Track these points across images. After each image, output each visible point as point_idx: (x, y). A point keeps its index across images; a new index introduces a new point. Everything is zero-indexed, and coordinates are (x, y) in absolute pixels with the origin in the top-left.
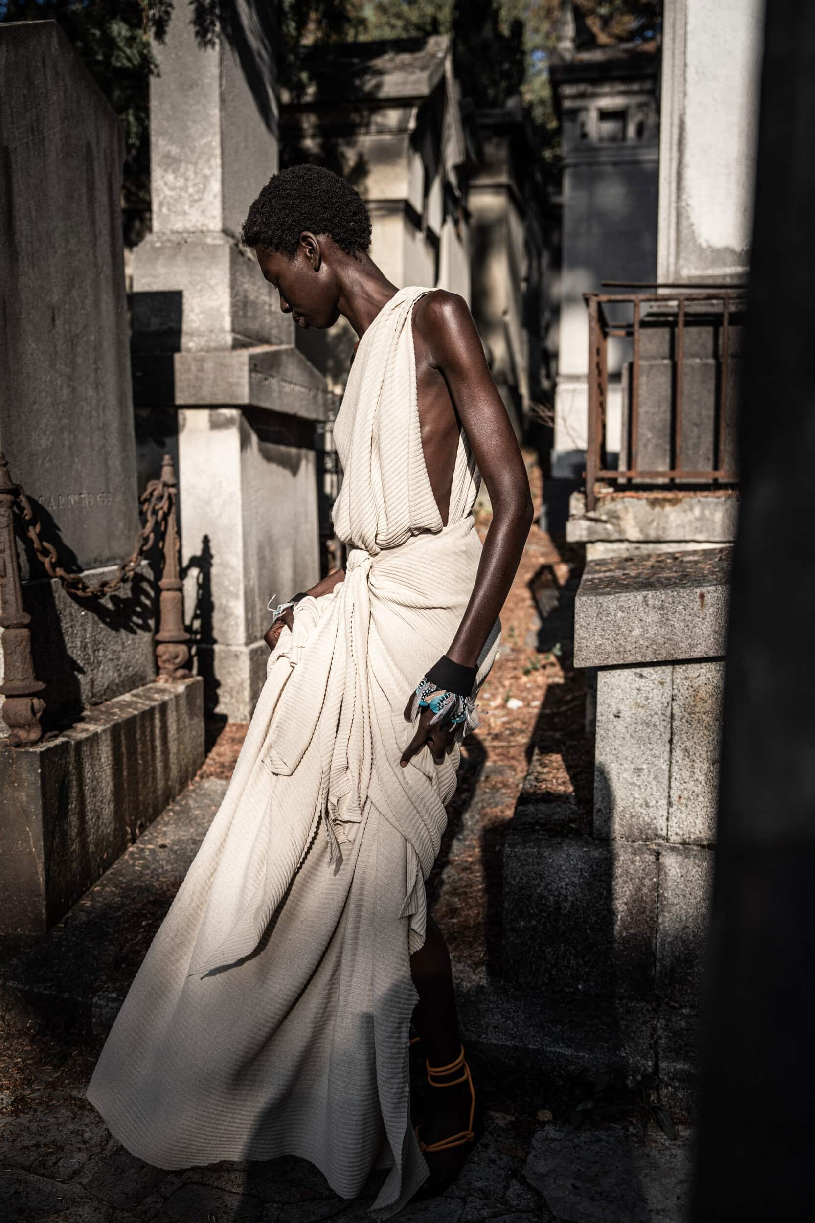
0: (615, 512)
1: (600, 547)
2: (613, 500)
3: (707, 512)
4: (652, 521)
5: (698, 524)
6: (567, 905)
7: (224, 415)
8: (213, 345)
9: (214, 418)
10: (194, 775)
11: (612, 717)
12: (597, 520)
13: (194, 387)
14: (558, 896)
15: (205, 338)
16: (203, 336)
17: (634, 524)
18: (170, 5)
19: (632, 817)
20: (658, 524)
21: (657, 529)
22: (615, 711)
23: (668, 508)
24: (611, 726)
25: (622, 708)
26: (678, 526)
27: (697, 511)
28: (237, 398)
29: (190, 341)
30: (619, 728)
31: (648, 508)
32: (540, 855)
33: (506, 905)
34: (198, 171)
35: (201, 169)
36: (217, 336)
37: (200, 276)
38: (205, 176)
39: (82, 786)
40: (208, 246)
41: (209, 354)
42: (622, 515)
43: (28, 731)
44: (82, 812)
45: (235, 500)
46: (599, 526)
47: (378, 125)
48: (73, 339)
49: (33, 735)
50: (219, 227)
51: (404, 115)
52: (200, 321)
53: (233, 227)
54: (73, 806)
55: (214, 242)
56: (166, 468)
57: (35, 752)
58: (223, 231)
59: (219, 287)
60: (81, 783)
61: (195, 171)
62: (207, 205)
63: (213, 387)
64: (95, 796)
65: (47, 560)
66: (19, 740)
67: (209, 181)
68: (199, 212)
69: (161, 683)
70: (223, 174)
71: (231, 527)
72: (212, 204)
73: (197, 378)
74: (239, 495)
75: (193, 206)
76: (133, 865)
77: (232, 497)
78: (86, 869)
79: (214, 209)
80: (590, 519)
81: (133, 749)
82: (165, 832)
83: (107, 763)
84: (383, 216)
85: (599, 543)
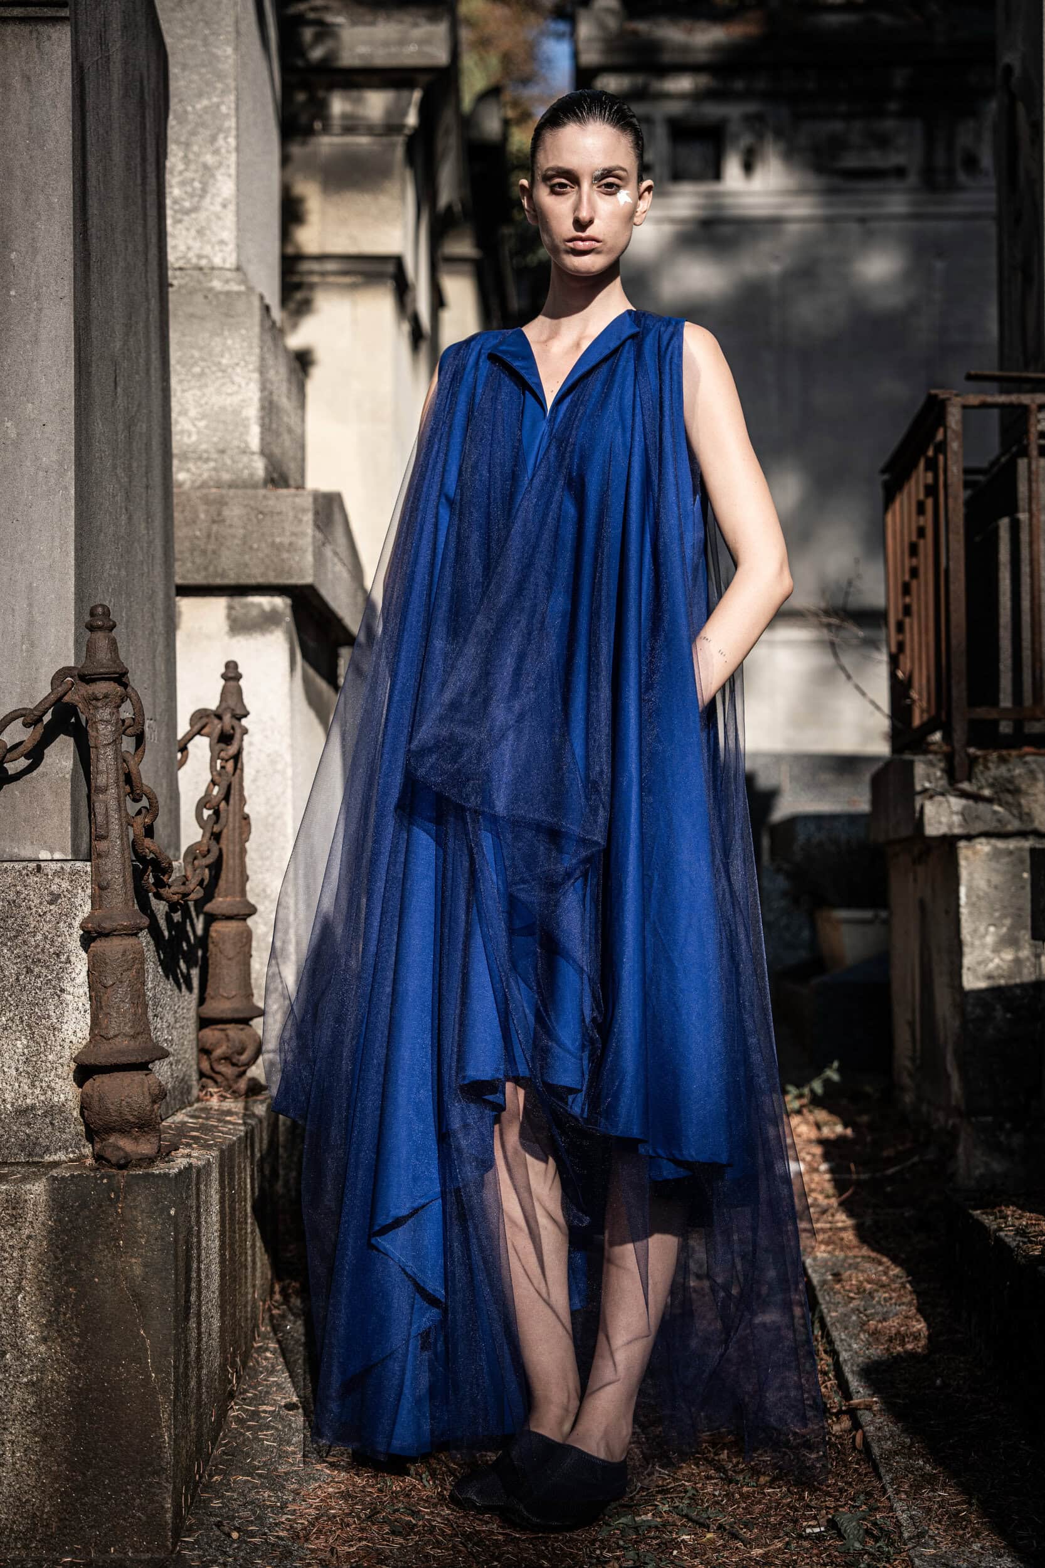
0: (1011, 780)
1: (983, 847)
2: (1003, 760)
7: (260, 605)
8: (226, 477)
9: (239, 612)
10: (273, 1293)
13: (204, 552)
15: (212, 464)
16: (207, 460)
29: (180, 469)
34: (191, 156)
35: (198, 155)
36: (234, 461)
37: (201, 349)
38: (206, 167)
39: (199, 1262)
40: (217, 294)
41: (232, 492)
42: (1024, 787)
43: (136, 1139)
44: (199, 1315)
45: (279, 767)
46: (982, 807)
47: (345, 116)
48: (129, 426)
49: (146, 1148)
50: (231, 261)
51: (397, 101)
52: (199, 433)
53: (245, 265)
54: (193, 1299)
55: (227, 288)
56: (232, 683)
57: (166, 1175)
58: (238, 269)
59: (238, 370)
60: (199, 1255)
61: (186, 156)
62: (208, 220)
63: (243, 553)
64: (208, 1287)
65: (139, 819)
66: (127, 1155)
67: (213, 176)
68: (193, 232)
69: (214, 1102)
70: (238, 164)
71: (270, 820)
72: (219, 218)
73: (209, 536)
74: (288, 758)
75: (180, 221)
76: (256, 1439)
77: (273, 762)
78: (200, 1435)
79: (223, 228)
80: (964, 794)
81: (233, 1209)
82: (278, 1385)
83: (217, 1227)
84: (353, 287)
85: (983, 840)
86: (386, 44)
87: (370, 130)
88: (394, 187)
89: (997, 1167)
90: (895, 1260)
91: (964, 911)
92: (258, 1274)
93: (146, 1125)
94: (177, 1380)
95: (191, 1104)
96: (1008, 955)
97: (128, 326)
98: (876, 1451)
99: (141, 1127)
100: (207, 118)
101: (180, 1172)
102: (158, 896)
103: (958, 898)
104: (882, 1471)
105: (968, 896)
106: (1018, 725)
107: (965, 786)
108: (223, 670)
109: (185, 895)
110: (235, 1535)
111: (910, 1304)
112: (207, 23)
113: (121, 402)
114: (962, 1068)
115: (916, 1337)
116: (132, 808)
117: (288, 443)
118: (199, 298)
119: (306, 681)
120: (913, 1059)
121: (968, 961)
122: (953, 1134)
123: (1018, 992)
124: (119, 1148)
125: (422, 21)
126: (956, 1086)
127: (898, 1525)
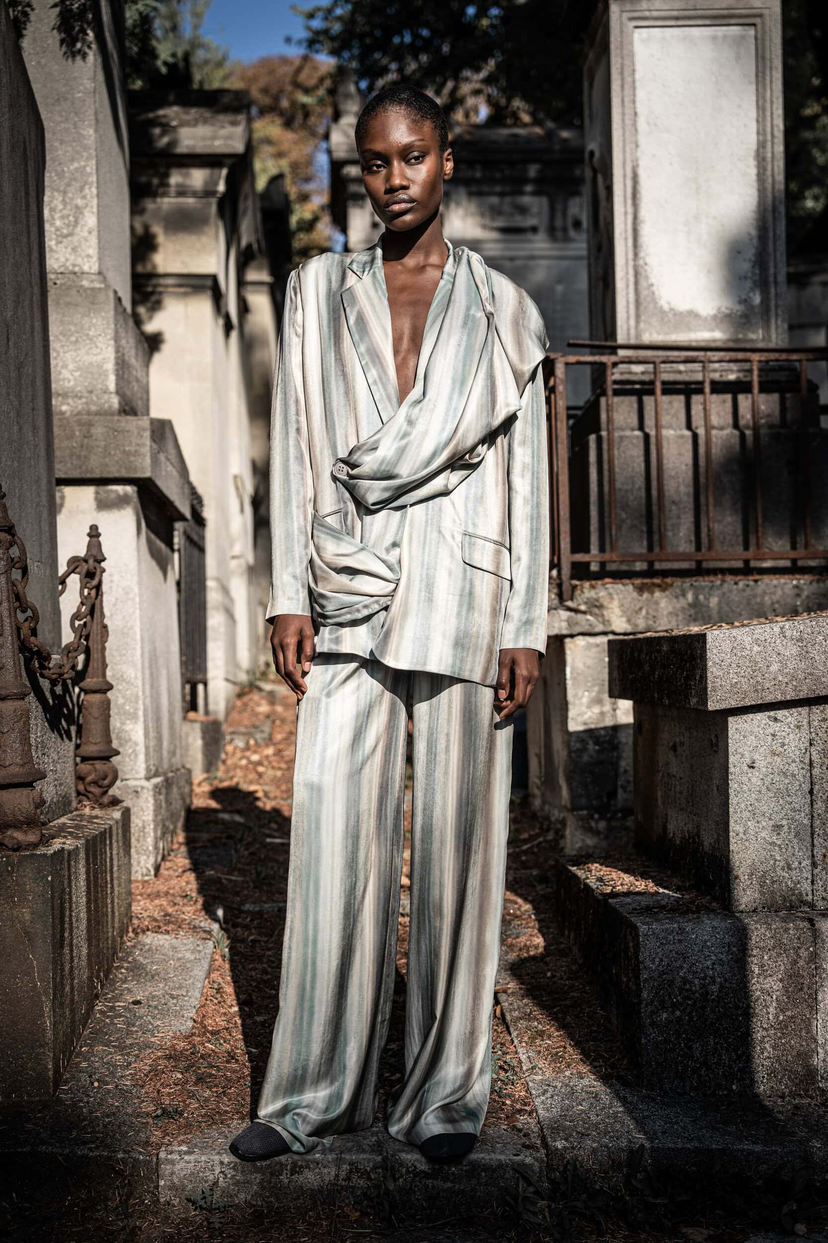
0: (597, 600)
1: (581, 641)
2: (593, 587)
3: (701, 597)
4: (641, 609)
5: (692, 612)
6: (715, 988)
7: (116, 491)
8: (93, 408)
9: (103, 495)
10: (128, 932)
11: (746, 768)
12: (576, 611)
13: (79, 457)
14: (704, 979)
15: (84, 400)
16: (80, 398)
17: (620, 613)
18: (29, 5)
19: (773, 882)
20: (647, 613)
21: (646, 618)
22: (748, 761)
23: (657, 594)
24: (745, 779)
25: (756, 756)
26: (670, 613)
27: (690, 597)
28: (135, 471)
29: (63, 404)
30: (754, 780)
31: (635, 595)
32: (682, 931)
33: (645, 995)
34: (68, 200)
35: (72, 199)
36: (98, 398)
37: (76, 325)
38: (77, 207)
39: (71, 911)
40: (86, 290)
41: (97, 418)
42: (605, 603)
43: (26, 832)
44: (71, 945)
45: (131, 596)
46: (580, 617)
47: (178, 185)
48: (19, 368)
49: (32, 837)
50: (95, 268)
51: (211, 176)
52: (75, 380)
53: (105, 272)
54: (66, 935)
55: (92, 285)
56: (94, 539)
57: (45, 855)
58: (100, 273)
59: (100, 339)
60: (71, 907)
61: (64, 200)
62: (79, 241)
63: (104, 457)
64: (78, 928)
65: (26, 624)
66: (19, 843)
67: (82, 213)
68: (69, 250)
69: (87, 811)
70: (98, 206)
71: (126, 630)
72: (86, 240)
73: (82, 446)
74: (136, 590)
75: (61, 242)
76: (112, 1023)
77: (127, 593)
78: (73, 1021)
79: (90, 247)
80: (569, 609)
81: (96, 878)
82: (128, 989)
83: (84, 889)
84: (185, 295)
85: (580, 637)
86: (204, 139)
87: (194, 194)
88: (210, 230)
89: (590, 841)
90: (526, 900)
91: (569, 683)
92: (116, 920)
93: (31, 823)
94: (55, 987)
95: (71, 812)
96: (596, 710)
97: (17, 303)
98: (508, 1018)
99: (28, 824)
100: (78, 175)
101: (55, 853)
102: (42, 676)
103: (565, 674)
104: (512, 1029)
105: (572, 673)
106: (603, 564)
107: (569, 603)
108: (88, 531)
109: (61, 675)
110: (96, 1084)
111: (533, 927)
112: (76, 114)
113: (12, 352)
114: (569, 780)
115: (536, 947)
116: (21, 617)
117: (136, 388)
118: (74, 292)
119: (149, 541)
120: (540, 778)
121: (571, 714)
122: (563, 823)
123: (602, 732)
124: (14, 838)
125: (227, 125)
126: (565, 793)
127: (520, 1062)
